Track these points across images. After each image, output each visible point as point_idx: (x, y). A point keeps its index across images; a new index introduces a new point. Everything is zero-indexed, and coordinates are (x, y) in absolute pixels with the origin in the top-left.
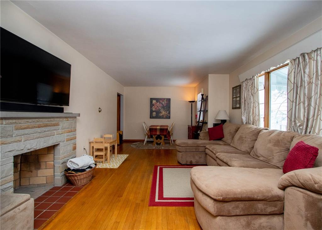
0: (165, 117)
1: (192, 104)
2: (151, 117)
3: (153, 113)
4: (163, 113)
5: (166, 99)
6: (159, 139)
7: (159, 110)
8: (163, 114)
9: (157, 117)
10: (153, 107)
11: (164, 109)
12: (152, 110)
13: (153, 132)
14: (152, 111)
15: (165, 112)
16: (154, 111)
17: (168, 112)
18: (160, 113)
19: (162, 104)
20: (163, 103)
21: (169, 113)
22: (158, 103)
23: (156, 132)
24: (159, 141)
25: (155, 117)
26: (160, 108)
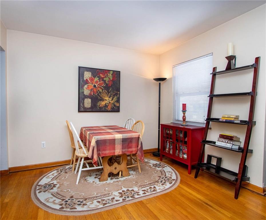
0: (109, 108)
1: (160, 84)
2: (82, 109)
3: (86, 100)
4: (107, 100)
5: (111, 72)
6: (116, 165)
7: (98, 94)
8: (106, 102)
9: (94, 109)
10: (86, 86)
11: (109, 92)
12: (83, 92)
13: (104, 150)
14: (84, 95)
15: (110, 99)
16: (86, 97)
17: (115, 99)
18: (101, 100)
19: (105, 81)
20: (107, 79)
21: (118, 101)
22: (96, 79)
23: (114, 149)
24: (116, 168)
25: (89, 108)
26: (101, 90)
